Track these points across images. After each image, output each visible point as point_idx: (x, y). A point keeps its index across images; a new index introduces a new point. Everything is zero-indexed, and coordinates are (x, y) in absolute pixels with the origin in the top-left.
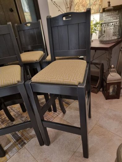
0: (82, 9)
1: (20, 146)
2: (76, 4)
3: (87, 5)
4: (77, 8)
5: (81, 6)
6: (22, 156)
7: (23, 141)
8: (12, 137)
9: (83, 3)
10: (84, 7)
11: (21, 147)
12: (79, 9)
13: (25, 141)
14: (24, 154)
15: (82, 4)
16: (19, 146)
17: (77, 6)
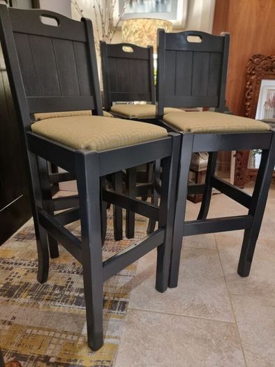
1: (120, 312)
2: (134, 31)
4: (138, 39)
6: (143, 324)
7: (116, 302)
8: (77, 307)
11: (124, 312)
12: (142, 41)
13: (122, 299)
14: (143, 320)
16: (116, 311)
17: (137, 36)
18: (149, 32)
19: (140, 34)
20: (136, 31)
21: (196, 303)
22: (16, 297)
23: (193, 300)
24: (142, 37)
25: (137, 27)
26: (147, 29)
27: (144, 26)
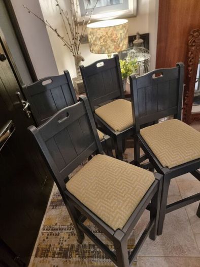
0: (111, 45)
2: (99, 37)
3: (118, 39)
4: (104, 43)
5: (109, 41)
9: (113, 37)
10: (115, 42)
12: (106, 45)
14: (148, 264)
15: (111, 39)
17: (102, 41)
18: (111, 37)
19: (104, 39)
20: (101, 37)
21: (175, 245)
22: (70, 258)
23: (174, 244)
24: (106, 42)
25: (101, 34)
26: (109, 34)
27: (107, 33)
